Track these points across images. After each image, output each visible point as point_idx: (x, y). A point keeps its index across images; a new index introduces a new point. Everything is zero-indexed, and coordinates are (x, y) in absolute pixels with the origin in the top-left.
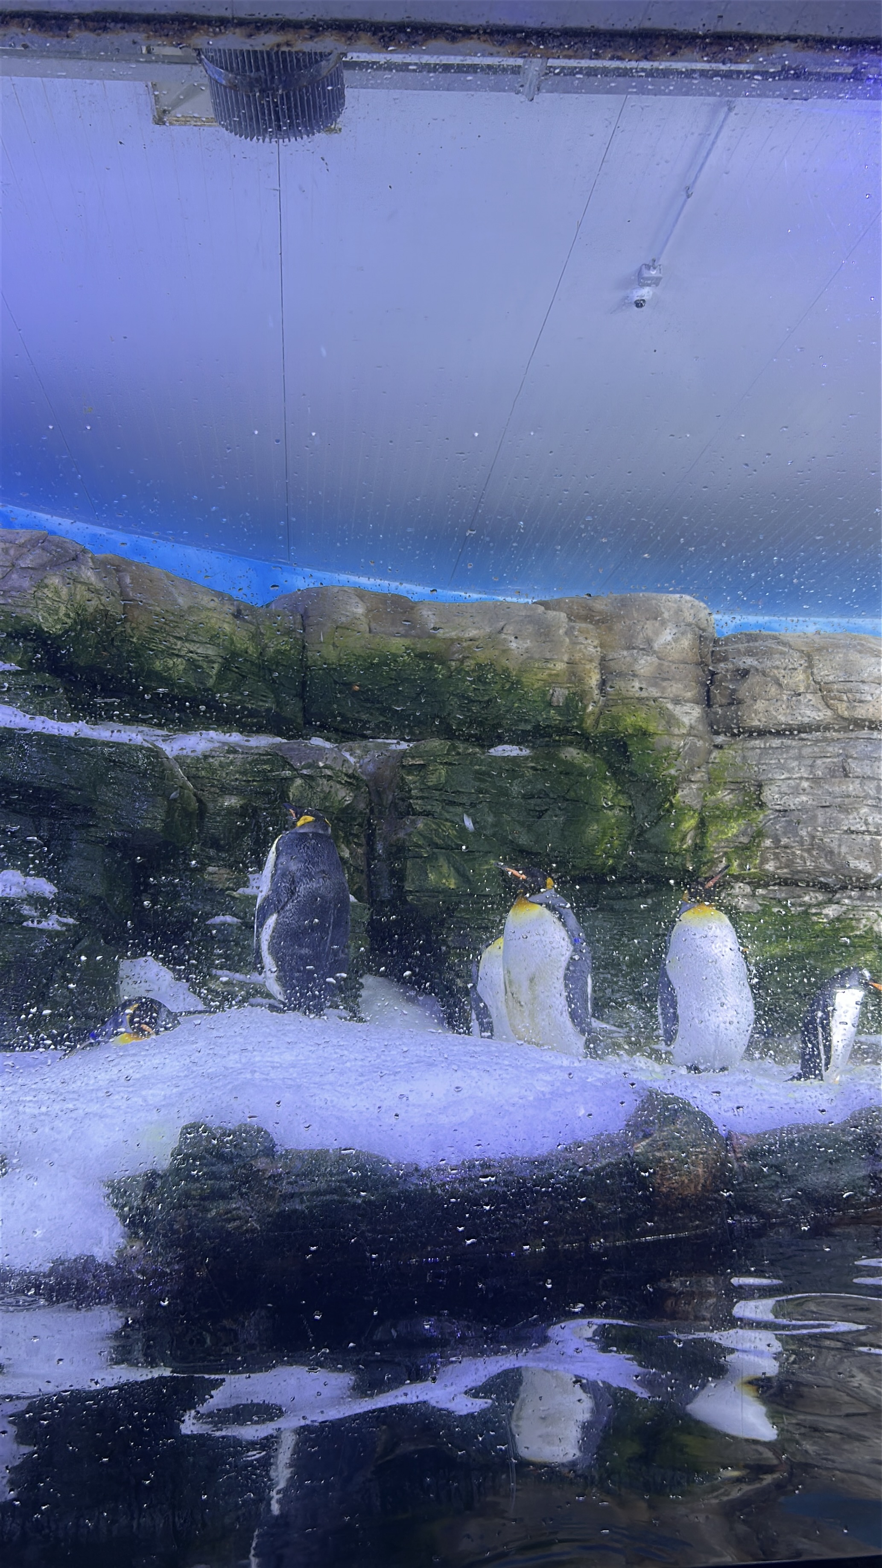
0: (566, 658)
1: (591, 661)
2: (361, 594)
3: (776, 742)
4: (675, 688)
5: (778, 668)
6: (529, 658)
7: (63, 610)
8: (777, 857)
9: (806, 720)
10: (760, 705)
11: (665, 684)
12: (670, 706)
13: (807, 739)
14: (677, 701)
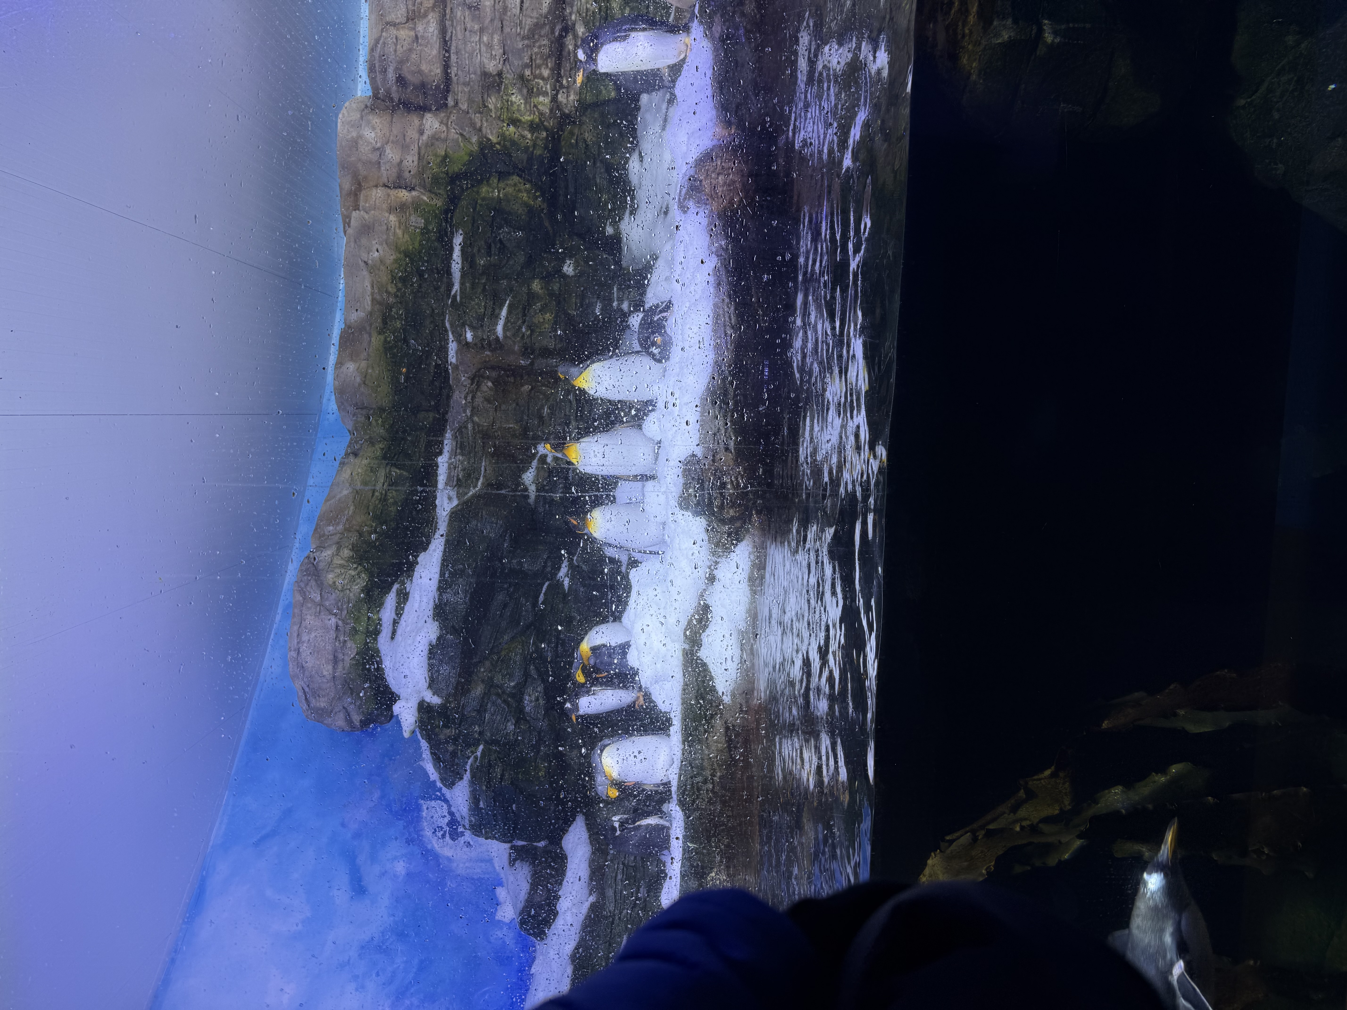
0: (387, 215)
1: (389, 195)
2: (339, 364)
3: (453, 57)
4: (412, 134)
5: (395, 51)
6: (387, 243)
7: (353, 573)
8: (539, 67)
9: (436, 32)
10: (424, 67)
11: (408, 140)
12: (425, 137)
13: (452, 33)
14: (421, 132)
